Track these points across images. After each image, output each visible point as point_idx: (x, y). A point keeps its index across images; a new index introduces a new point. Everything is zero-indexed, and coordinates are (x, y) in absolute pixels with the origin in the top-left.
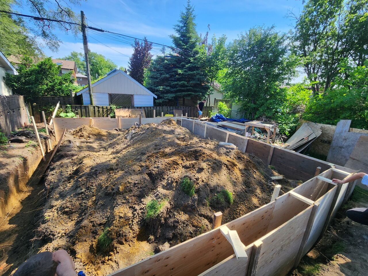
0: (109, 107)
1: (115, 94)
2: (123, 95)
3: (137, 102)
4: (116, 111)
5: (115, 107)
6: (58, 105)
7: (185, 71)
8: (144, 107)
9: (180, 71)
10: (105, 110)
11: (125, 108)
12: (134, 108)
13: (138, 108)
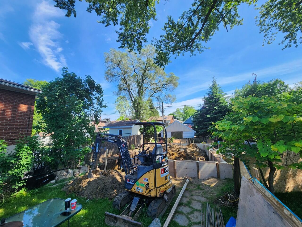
0: (171, 139)
1: (174, 132)
2: (178, 132)
3: (185, 135)
4: (173, 140)
5: (173, 138)
6: (152, 138)
7: (212, 115)
8: (188, 138)
9: (208, 116)
10: (169, 140)
11: (178, 139)
12: (183, 139)
13: (185, 138)
